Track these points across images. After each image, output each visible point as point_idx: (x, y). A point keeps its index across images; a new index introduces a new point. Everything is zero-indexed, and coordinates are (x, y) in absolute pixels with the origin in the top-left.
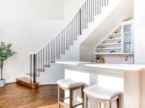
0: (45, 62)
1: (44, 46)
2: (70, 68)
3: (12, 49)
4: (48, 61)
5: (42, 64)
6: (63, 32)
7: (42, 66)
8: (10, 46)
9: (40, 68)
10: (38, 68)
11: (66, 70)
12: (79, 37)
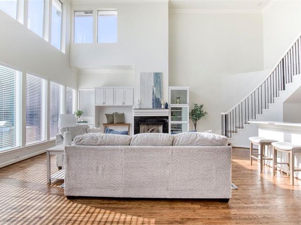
0: (238, 124)
1: (237, 105)
2: (263, 127)
3: (204, 110)
4: (241, 123)
5: (235, 125)
6: (260, 88)
7: (235, 128)
8: (202, 107)
9: (232, 130)
10: (229, 130)
11: (259, 130)
12: (281, 92)
